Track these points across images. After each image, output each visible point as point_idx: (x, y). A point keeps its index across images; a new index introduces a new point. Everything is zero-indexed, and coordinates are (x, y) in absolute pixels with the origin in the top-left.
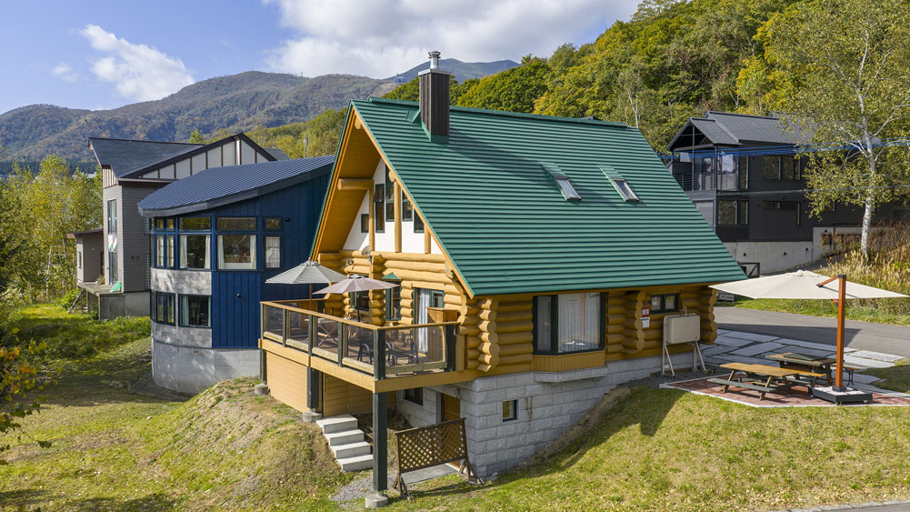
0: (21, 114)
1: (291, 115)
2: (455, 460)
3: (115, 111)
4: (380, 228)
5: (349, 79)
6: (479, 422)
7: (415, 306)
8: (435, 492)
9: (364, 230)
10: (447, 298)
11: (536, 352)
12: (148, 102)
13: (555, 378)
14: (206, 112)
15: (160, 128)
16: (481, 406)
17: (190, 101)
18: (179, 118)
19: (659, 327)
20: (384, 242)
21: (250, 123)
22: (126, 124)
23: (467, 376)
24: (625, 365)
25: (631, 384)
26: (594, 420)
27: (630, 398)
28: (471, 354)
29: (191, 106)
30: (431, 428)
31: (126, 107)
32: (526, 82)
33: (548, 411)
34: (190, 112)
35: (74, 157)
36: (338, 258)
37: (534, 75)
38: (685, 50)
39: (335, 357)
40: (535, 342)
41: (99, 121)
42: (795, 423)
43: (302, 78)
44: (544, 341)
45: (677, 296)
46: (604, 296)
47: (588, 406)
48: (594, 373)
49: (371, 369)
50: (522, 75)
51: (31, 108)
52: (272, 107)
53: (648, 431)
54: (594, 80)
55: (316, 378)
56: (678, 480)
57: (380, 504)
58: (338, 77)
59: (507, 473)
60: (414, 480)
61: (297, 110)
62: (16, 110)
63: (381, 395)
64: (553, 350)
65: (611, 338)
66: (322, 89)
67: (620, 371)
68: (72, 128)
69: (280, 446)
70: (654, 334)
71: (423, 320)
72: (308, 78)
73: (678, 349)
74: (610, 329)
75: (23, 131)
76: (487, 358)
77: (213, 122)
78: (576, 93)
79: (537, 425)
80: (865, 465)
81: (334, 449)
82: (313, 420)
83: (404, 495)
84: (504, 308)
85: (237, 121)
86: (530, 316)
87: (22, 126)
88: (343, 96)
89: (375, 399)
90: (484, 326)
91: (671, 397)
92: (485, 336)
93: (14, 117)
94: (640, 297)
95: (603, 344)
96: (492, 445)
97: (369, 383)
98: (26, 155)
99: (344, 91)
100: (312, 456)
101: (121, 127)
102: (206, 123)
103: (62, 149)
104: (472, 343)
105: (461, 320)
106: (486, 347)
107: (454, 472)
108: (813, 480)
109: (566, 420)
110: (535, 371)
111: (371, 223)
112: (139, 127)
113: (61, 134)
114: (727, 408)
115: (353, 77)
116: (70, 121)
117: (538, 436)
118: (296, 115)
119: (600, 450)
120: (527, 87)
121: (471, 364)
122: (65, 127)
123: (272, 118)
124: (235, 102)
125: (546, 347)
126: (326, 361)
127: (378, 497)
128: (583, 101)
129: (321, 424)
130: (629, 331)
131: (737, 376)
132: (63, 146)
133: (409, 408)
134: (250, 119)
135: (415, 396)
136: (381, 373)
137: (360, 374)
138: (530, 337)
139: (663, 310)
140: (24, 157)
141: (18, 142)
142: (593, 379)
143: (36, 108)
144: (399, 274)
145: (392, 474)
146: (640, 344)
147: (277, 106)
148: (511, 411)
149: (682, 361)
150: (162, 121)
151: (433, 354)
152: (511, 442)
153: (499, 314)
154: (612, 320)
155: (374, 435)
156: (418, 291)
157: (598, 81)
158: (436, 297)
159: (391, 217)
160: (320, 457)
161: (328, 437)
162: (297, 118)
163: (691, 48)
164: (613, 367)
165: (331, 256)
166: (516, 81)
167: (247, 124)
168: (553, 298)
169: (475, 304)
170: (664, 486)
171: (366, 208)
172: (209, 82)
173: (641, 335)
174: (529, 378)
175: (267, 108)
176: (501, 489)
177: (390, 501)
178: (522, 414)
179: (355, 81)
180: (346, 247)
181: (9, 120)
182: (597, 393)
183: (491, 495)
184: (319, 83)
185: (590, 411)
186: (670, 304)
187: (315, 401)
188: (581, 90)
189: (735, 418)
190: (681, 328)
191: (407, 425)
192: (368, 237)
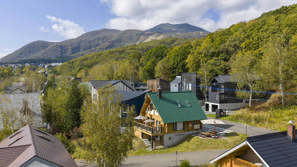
0: (34, 43)
1: (116, 43)
2: (162, 145)
3: (62, 42)
4: (151, 110)
5: (134, 31)
6: (165, 140)
7: (157, 123)
8: (159, 149)
9: (149, 110)
10: (161, 122)
11: (174, 130)
12: (72, 39)
13: (176, 134)
14: (90, 42)
15: (75, 48)
16: (166, 138)
17: (85, 39)
18: (81, 44)
19: (193, 126)
20: (152, 112)
21: (104, 45)
22: (65, 46)
23: (164, 134)
24: (187, 132)
25: (188, 135)
26: (182, 140)
27: (187, 137)
28: (164, 131)
29: (85, 40)
30: (159, 141)
31: (65, 41)
32: (185, 50)
33: (175, 139)
34: (85, 42)
35: (50, 57)
36: (144, 114)
37: (188, 48)
38: (224, 48)
39: (146, 131)
40: (173, 129)
41: (57, 45)
42: (207, 141)
43: (119, 30)
44: (175, 129)
45: (196, 122)
46: (184, 123)
47: (182, 138)
48: (182, 133)
49: (151, 133)
50: (185, 48)
51: (37, 42)
52: (110, 40)
53: (188, 142)
54: (202, 53)
55: (143, 133)
56: (190, 148)
57: (152, 150)
58: (131, 30)
59: (169, 147)
60: (157, 147)
61: (118, 41)
62: (32, 42)
63: (152, 136)
64: (176, 130)
65: (185, 128)
66: (126, 34)
67: (187, 133)
68: (49, 48)
69: (138, 143)
70: (192, 127)
71: (158, 126)
72: (121, 31)
73: (196, 130)
74: (185, 127)
75: (34, 49)
76: (166, 131)
77: (92, 45)
78: (198, 56)
79: (174, 140)
80: (213, 146)
81: (146, 143)
82: (142, 139)
83: (155, 149)
84: (169, 124)
85: (99, 45)
86: (173, 125)
87: (34, 47)
88: (133, 36)
89: (152, 137)
90: (166, 127)
91: (193, 137)
92: (166, 128)
93: (32, 45)
94: (189, 122)
95: (184, 129)
96: (167, 143)
97: (151, 135)
98: (35, 56)
99: (133, 35)
100: (143, 144)
101: (64, 47)
102: (90, 45)
103: (46, 54)
104: (164, 129)
105: (163, 126)
106: (166, 130)
107: (162, 147)
108: (207, 148)
109: (178, 140)
110: (173, 133)
111: (150, 109)
112: (69, 47)
113: (46, 50)
114: (198, 138)
115: (136, 30)
116: (48, 46)
117: (174, 142)
118: (118, 43)
119: (182, 144)
120: (185, 52)
121: (164, 132)
122: (47, 47)
123: (110, 44)
124: (99, 39)
125: (175, 130)
126: (144, 131)
127: (152, 149)
128: (199, 58)
129: (143, 140)
130: (188, 127)
131: (202, 134)
132: (46, 53)
133: (156, 138)
134: (103, 44)
135: (157, 136)
136: (152, 133)
137: (149, 133)
138: (173, 128)
139: (194, 124)
140: (35, 57)
141: (33, 52)
142: (182, 134)
143: (38, 41)
144: (154, 118)
145: (154, 147)
146: (189, 129)
147: (112, 40)
148: (170, 138)
149: (197, 131)
150: (76, 45)
151: (159, 131)
152: (170, 143)
153: (168, 125)
154: (185, 125)
155: (151, 141)
156: (157, 121)
157: (203, 53)
158: (160, 122)
159: (153, 109)
160: (144, 144)
161: (145, 142)
162: (118, 44)
163: (226, 47)
164: (186, 132)
165: (143, 113)
166: (183, 50)
167: (103, 46)
168: (176, 123)
169: (165, 124)
170: (188, 148)
171: (149, 107)
172: (90, 32)
173: (190, 128)
174: (173, 134)
175: (109, 41)
176: (168, 149)
177: (154, 150)
178: (171, 139)
179: (136, 31)
180: (146, 112)
181: (30, 46)
182: (183, 136)
183: (166, 150)
184: (125, 32)
185: (182, 139)
186: (195, 123)
187: (142, 137)
188: (199, 55)
189: (199, 140)
190: (197, 126)
191: (155, 140)
192: (149, 111)
